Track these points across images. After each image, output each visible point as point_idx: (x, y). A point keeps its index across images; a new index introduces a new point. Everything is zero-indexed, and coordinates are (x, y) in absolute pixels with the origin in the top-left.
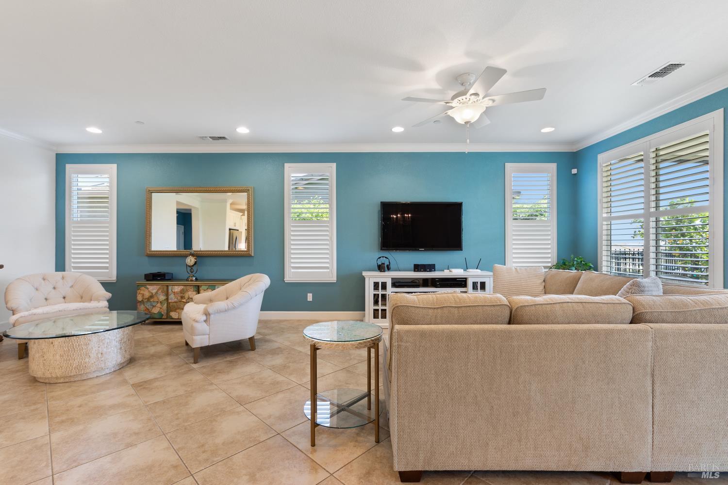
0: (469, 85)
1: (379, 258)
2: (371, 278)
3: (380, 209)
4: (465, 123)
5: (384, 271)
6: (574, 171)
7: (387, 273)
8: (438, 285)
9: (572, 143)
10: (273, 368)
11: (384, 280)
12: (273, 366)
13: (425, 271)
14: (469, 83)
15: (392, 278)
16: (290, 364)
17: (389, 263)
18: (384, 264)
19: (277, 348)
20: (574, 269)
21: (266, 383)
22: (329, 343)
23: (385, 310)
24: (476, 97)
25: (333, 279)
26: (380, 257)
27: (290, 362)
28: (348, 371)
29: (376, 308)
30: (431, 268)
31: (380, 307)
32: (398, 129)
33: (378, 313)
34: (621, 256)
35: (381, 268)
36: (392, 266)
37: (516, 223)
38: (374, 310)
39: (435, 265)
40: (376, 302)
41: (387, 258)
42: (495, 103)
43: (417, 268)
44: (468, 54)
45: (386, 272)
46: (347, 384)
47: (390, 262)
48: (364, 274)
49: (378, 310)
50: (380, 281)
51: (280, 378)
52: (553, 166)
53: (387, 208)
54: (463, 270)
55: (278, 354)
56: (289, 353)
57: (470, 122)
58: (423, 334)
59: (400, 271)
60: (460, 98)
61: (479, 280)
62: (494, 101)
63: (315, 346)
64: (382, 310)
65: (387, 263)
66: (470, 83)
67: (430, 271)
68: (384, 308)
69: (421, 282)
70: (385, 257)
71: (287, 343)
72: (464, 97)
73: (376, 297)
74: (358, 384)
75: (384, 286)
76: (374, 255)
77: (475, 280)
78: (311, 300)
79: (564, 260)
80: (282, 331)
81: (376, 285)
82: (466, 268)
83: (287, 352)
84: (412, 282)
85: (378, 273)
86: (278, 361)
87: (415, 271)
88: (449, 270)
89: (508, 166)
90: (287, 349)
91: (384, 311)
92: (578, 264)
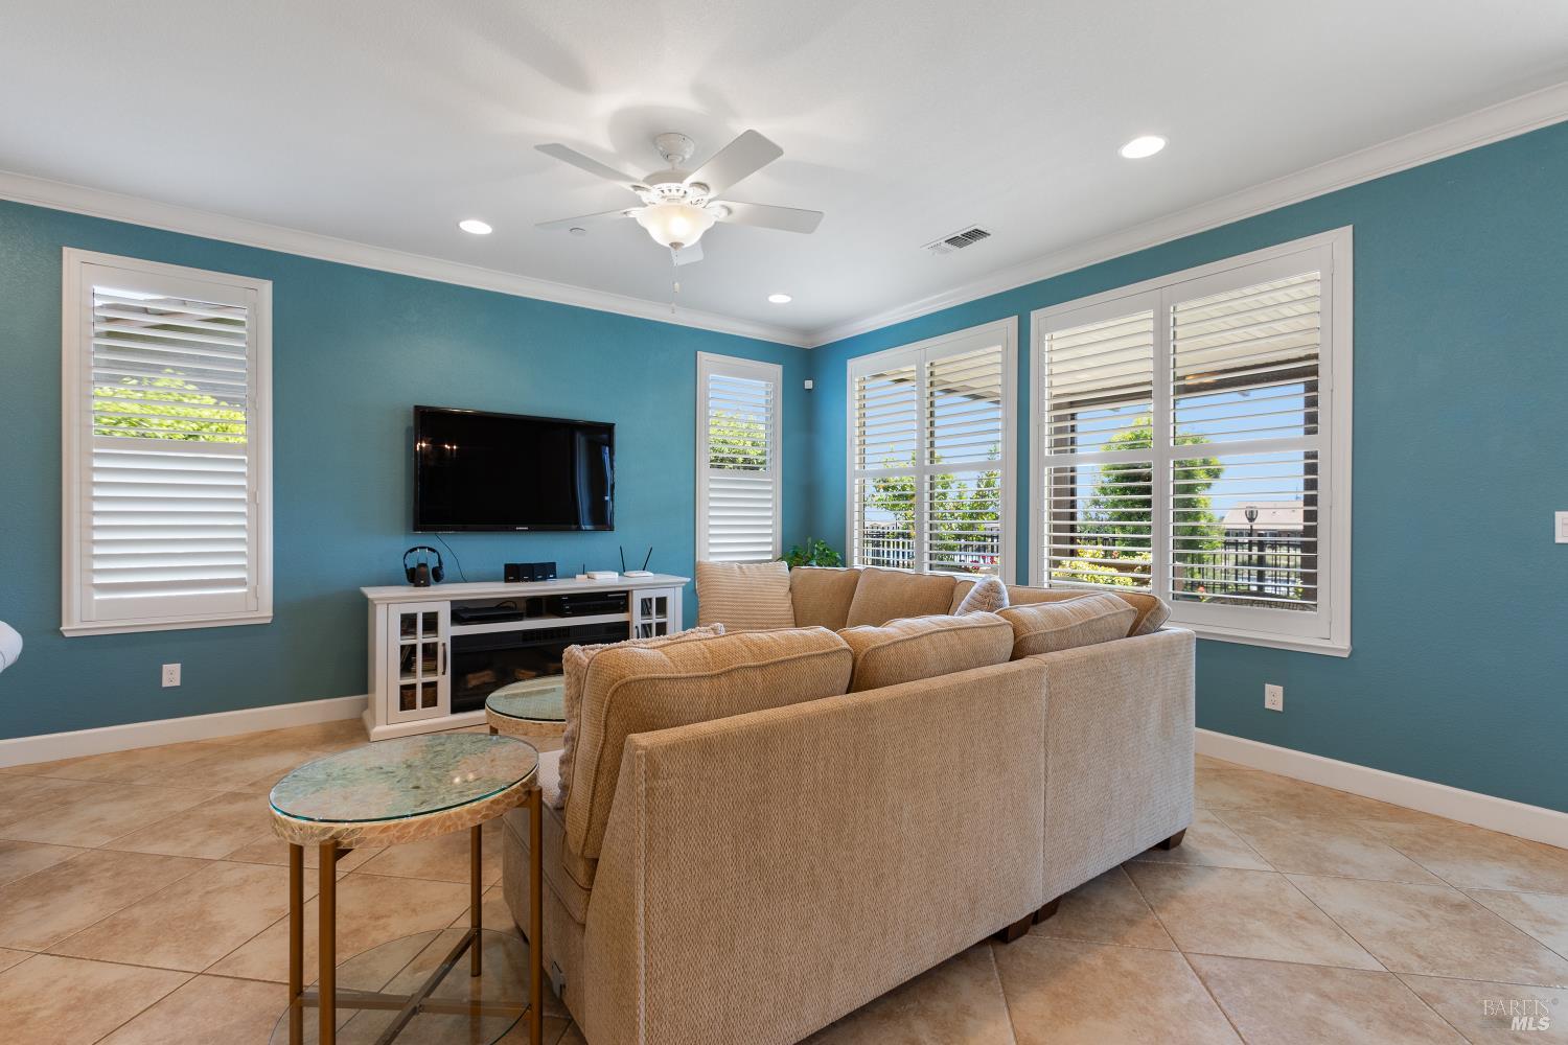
0: (680, 163)
1: (412, 551)
2: (390, 605)
3: (412, 424)
4: (672, 245)
5: (427, 584)
6: (809, 384)
7: (434, 590)
8: (568, 610)
9: (807, 332)
10: (53, 946)
11: (430, 608)
12: (58, 936)
13: (533, 579)
14: (681, 159)
15: (452, 602)
16: (137, 912)
17: (440, 562)
18: (425, 565)
19: (57, 868)
20: (814, 563)
21: (41, 1014)
22: (396, 826)
23: (434, 684)
24: (703, 192)
25: (264, 612)
26: (415, 549)
27: (132, 906)
28: (365, 877)
29: (408, 681)
30: (545, 571)
31: (419, 679)
32: (476, 227)
33: (414, 695)
34: (877, 538)
35: (416, 577)
36: (446, 571)
37: (716, 474)
38: (403, 687)
39: (554, 563)
40: (407, 667)
41: (434, 551)
42: (731, 216)
43: (514, 573)
44: (699, 90)
45: (432, 587)
46: (378, 918)
47: (442, 560)
48: (371, 593)
49: (413, 687)
50: (420, 610)
51: (103, 975)
52: (776, 370)
53: (430, 421)
54: (617, 574)
55: (68, 888)
56: (118, 874)
57: (682, 244)
58: (706, 746)
59: (466, 582)
60: (664, 186)
61: (654, 594)
62: (730, 211)
63: (338, 843)
64: (425, 685)
65: (433, 563)
66: (684, 159)
67: (545, 578)
68: (430, 679)
69: (522, 606)
70: (430, 549)
71: (100, 840)
72: (674, 186)
73: (408, 654)
74: (414, 910)
75: (431, 622)
76: (396, 544)
77: (647, 594)
78: (177, 683)
79: (795, 547)
80: (62, 803)
81: (408, 623)
82: (623, 570)
83: (107, 870)
84: (498, 608)
85: (408, 591)
86: (75, 911)
87: (507, 580)
88: (586, 576)
89: (703, 356)
90: (104, 861)
91: (430, 687)
92: (820, 554)
